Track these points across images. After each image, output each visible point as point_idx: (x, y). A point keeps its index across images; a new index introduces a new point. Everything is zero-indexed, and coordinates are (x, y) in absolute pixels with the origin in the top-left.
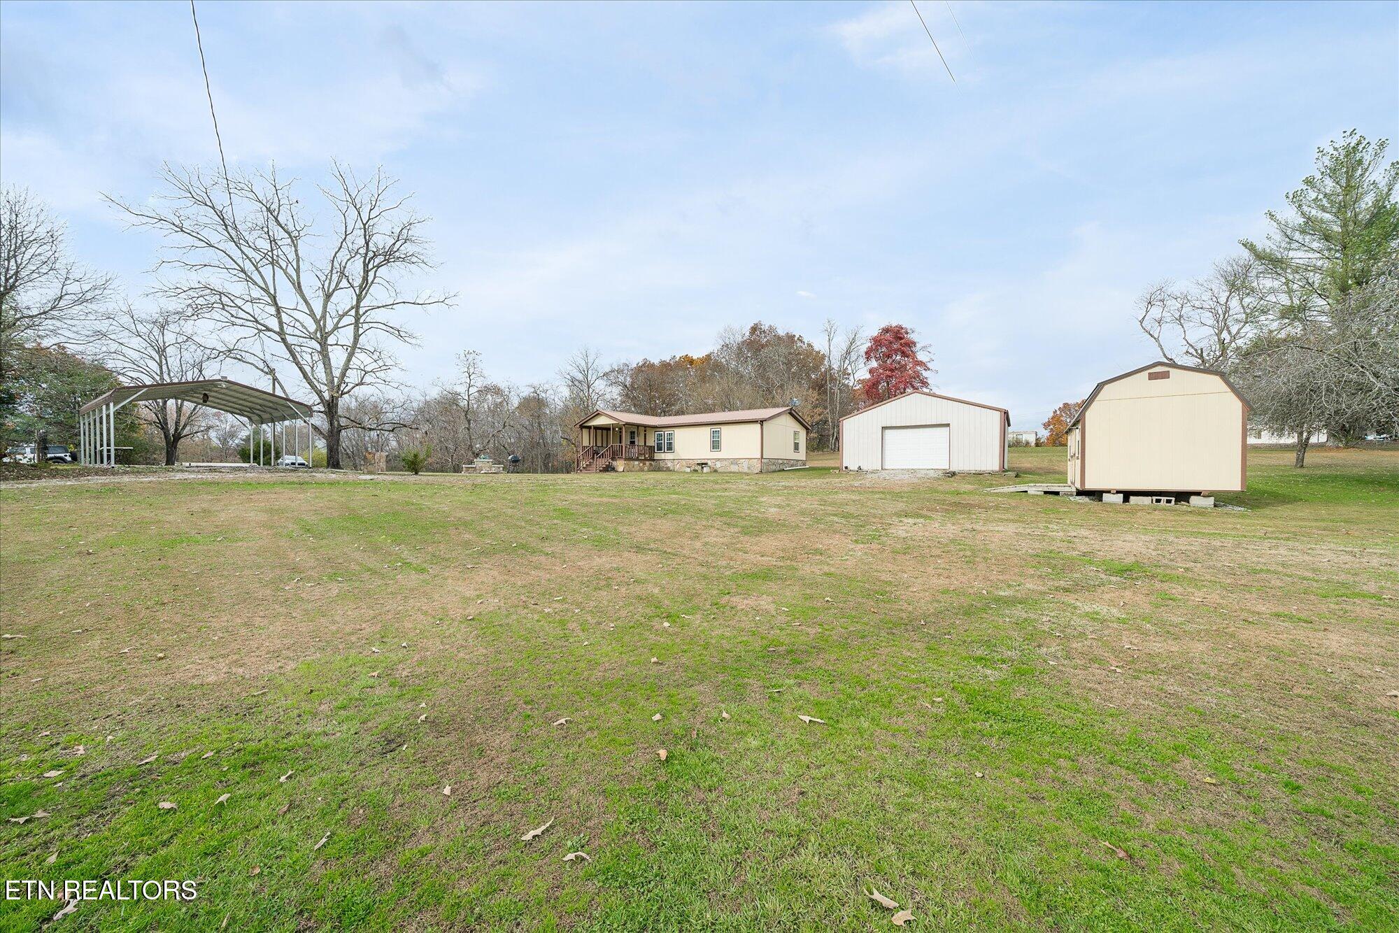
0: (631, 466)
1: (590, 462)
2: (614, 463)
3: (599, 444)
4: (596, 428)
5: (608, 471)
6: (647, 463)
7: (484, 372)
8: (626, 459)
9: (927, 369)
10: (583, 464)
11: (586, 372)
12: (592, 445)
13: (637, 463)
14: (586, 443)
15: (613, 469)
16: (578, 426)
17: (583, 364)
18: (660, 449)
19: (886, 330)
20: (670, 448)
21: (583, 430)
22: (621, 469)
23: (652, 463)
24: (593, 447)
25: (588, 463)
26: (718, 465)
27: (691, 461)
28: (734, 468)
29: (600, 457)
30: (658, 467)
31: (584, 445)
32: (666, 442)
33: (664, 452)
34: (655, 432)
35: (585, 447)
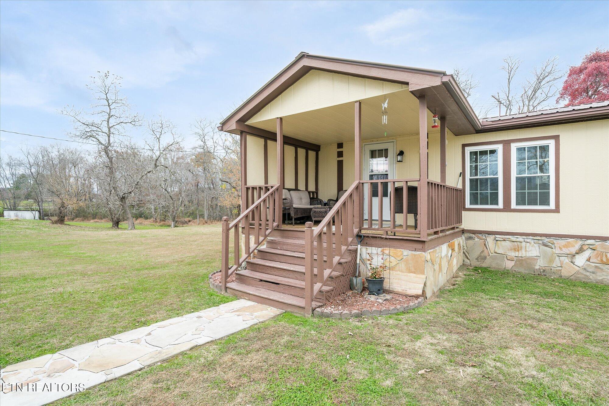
3: (290, 182)
6: (456, 243)
16: (233, 124)
21: (250, 140)
30: (480, 256)
31: (250, 184)
32: (514, 175)
33: (507, 208)
34: (464, 146)
35: (253, 188)
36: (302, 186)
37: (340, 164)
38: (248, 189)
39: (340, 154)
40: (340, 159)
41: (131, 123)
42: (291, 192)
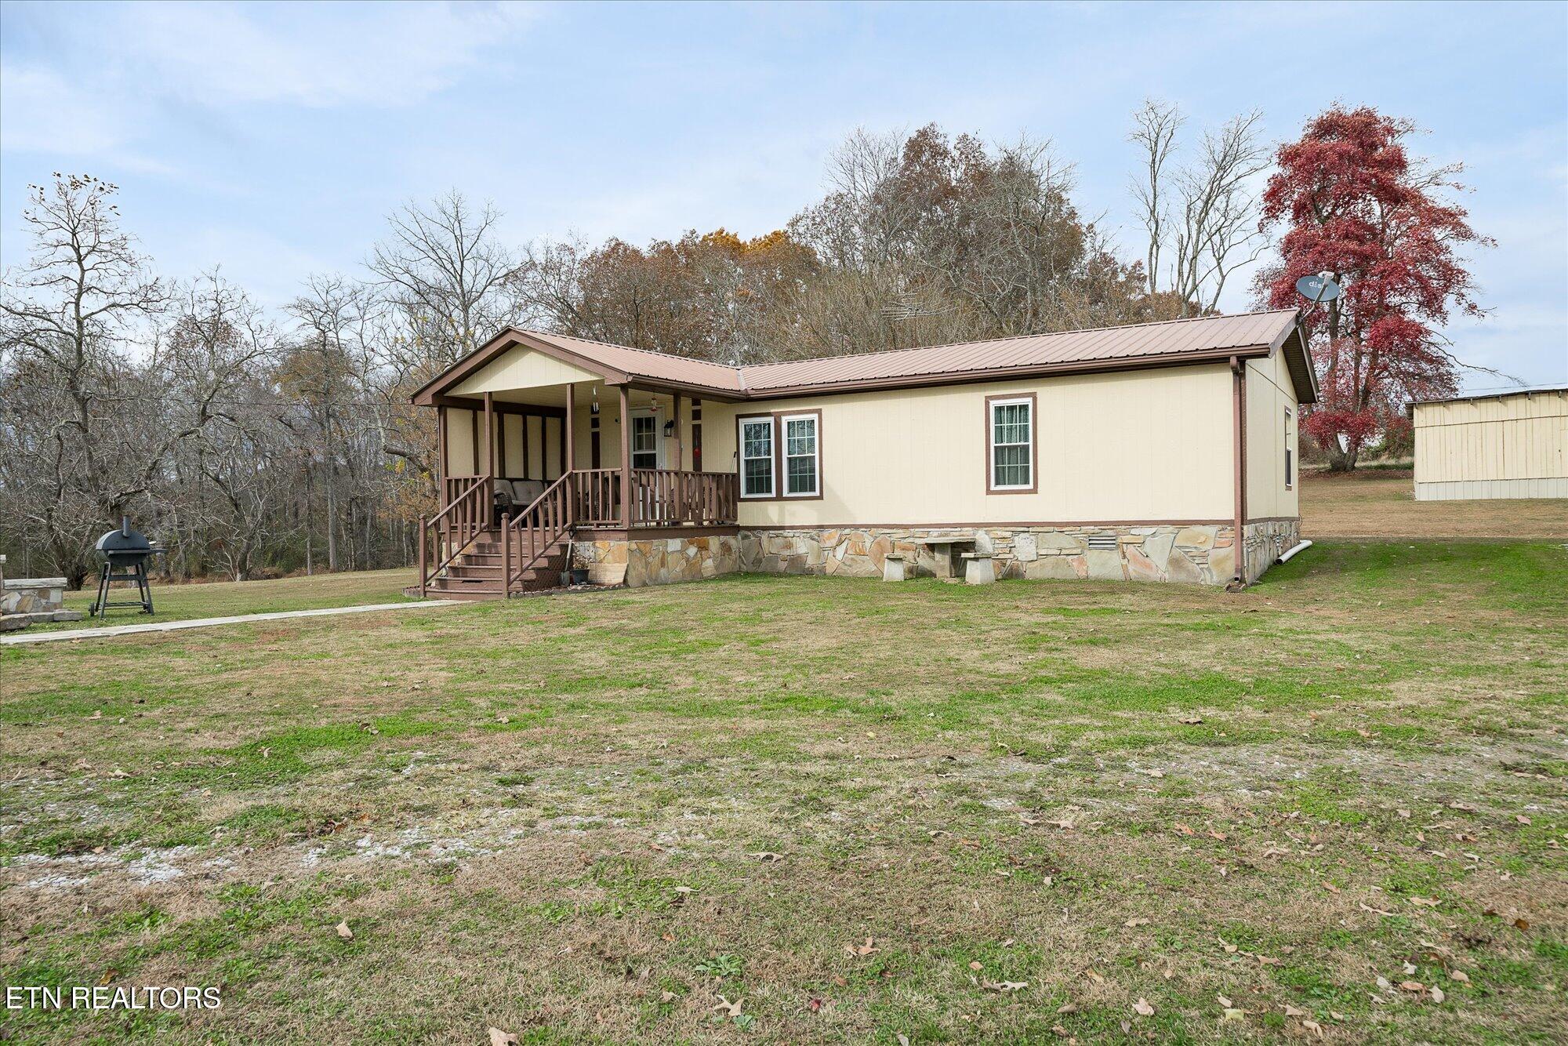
0: (655, 561)
1: (480, 546)
2: (585, 550)
3: (515, 469)
4: (505, 406)
5: (558, 583)
6: (714, 542)
7: (131, 246)
8: (633, 533)
9: (1464, 234)
10: (454, 550)
11: (458, 266)
12: (485, 474)
13: (674, 544)
14: (461, 466)
15: (583, 577)
16: (427, 398)
17: (448, 241)
18: (759, 481)
19: (1326, 127)
20: (804, 479)
21: (453, 414)
22: (613, 573)
23: (731, 541)
24: (490, 481)
25: (471, 549)
26: (1025, 549)
27: (901, 533)
28: (1102, 564)
29: (524, 523)
30: (755, 559)
31: (454, 474)
32: (785, 455)
33: (779, 497)
34: (738, 417)
35: (457, 481)
36: (536, 474)
37: (596, 437)
38: (449, 481)
39: (595, 423)
40: (596, 430)
41: (138, 305)
42: (516, 484)
